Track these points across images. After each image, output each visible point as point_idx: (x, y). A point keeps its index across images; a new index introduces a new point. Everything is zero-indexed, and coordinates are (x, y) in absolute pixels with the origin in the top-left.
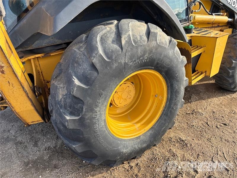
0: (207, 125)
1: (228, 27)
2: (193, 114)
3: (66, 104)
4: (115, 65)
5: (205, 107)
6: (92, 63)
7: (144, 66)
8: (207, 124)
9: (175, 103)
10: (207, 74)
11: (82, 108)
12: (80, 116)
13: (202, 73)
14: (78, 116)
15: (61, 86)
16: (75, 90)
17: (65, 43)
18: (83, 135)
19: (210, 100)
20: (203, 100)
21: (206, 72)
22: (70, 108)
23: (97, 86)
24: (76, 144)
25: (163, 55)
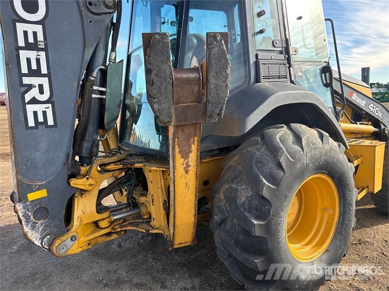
0: (384, 256)
1: (373, 139)
2: (360, 244)
3: (252, 207)
4: (299, 165)
5: (373, 236)
6: (279, 161)
7: (321, 169)
8: (384, 254)
9: (349, 218)
10: (370, 190)
11: (270, 211)
12: (267, 221)
13: (363, 189)
14: (265, 220)
15: (244, 187)
16: (264, 189)
17: (217, 149)
18: (267, 245)
19: (375, 227)
20: (367, 228)
21: (368, 187)
22: (257, 212)
23: (283, 186)
24: (257, 259)
25: (335, 159)
